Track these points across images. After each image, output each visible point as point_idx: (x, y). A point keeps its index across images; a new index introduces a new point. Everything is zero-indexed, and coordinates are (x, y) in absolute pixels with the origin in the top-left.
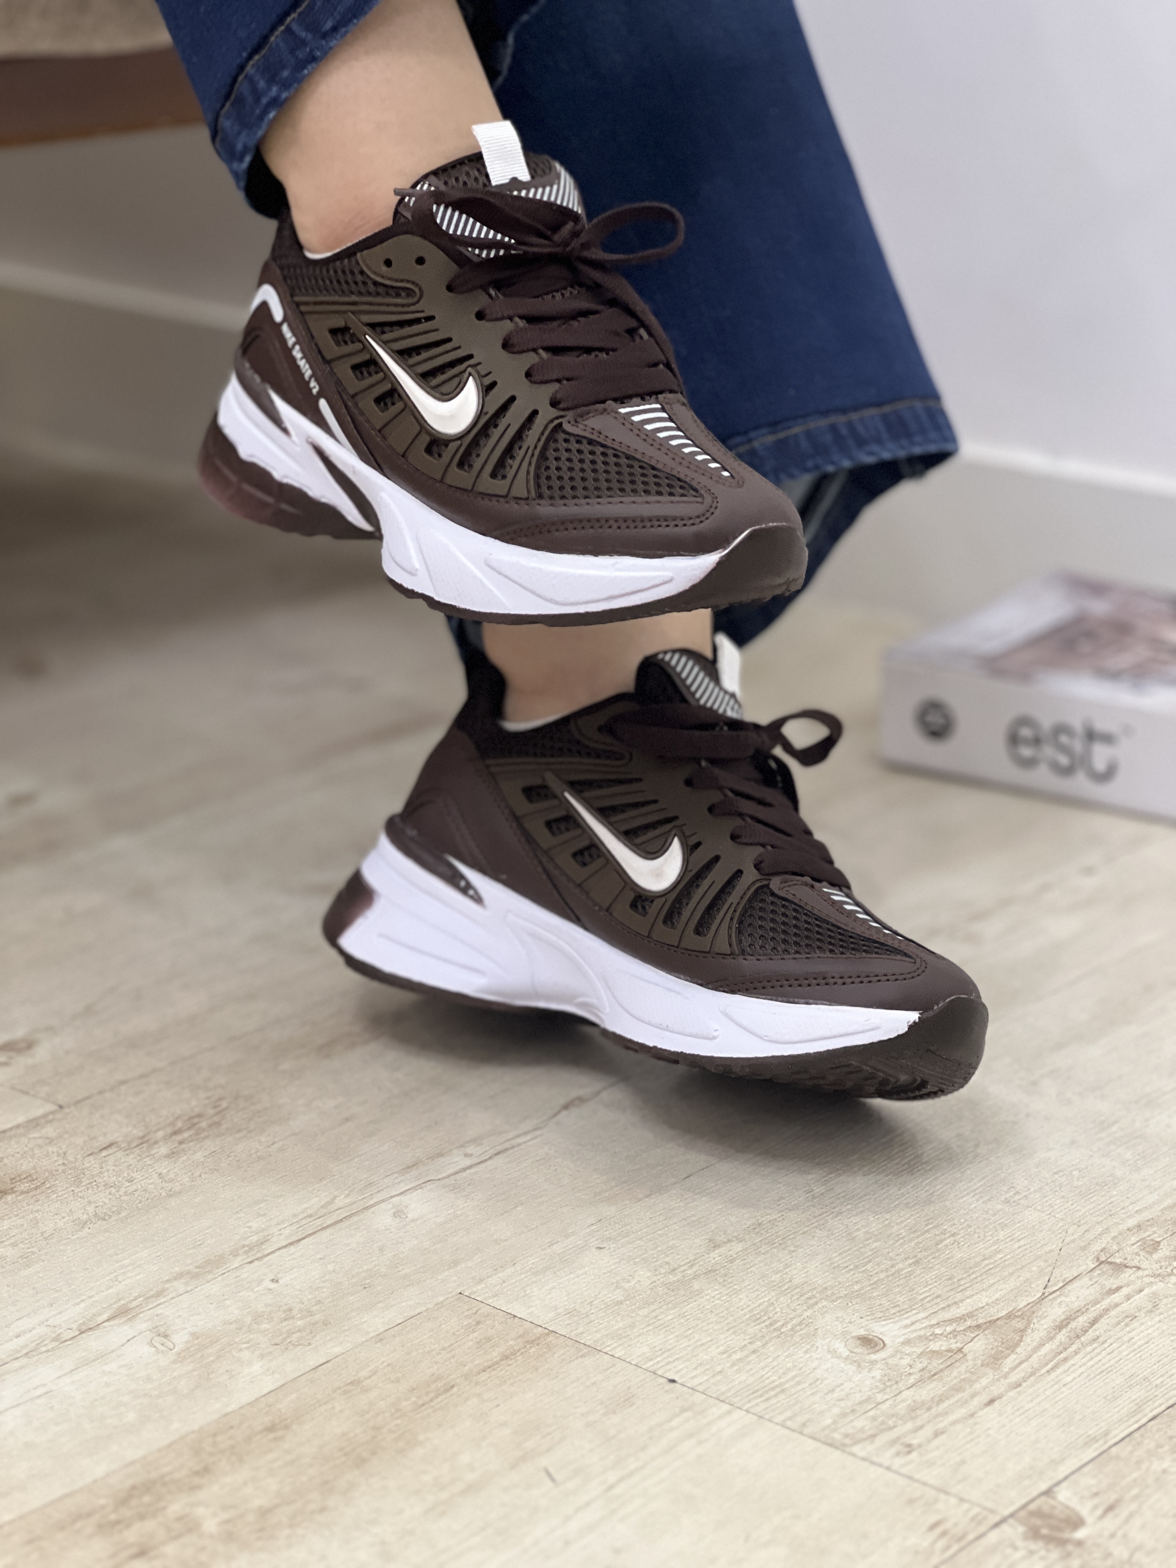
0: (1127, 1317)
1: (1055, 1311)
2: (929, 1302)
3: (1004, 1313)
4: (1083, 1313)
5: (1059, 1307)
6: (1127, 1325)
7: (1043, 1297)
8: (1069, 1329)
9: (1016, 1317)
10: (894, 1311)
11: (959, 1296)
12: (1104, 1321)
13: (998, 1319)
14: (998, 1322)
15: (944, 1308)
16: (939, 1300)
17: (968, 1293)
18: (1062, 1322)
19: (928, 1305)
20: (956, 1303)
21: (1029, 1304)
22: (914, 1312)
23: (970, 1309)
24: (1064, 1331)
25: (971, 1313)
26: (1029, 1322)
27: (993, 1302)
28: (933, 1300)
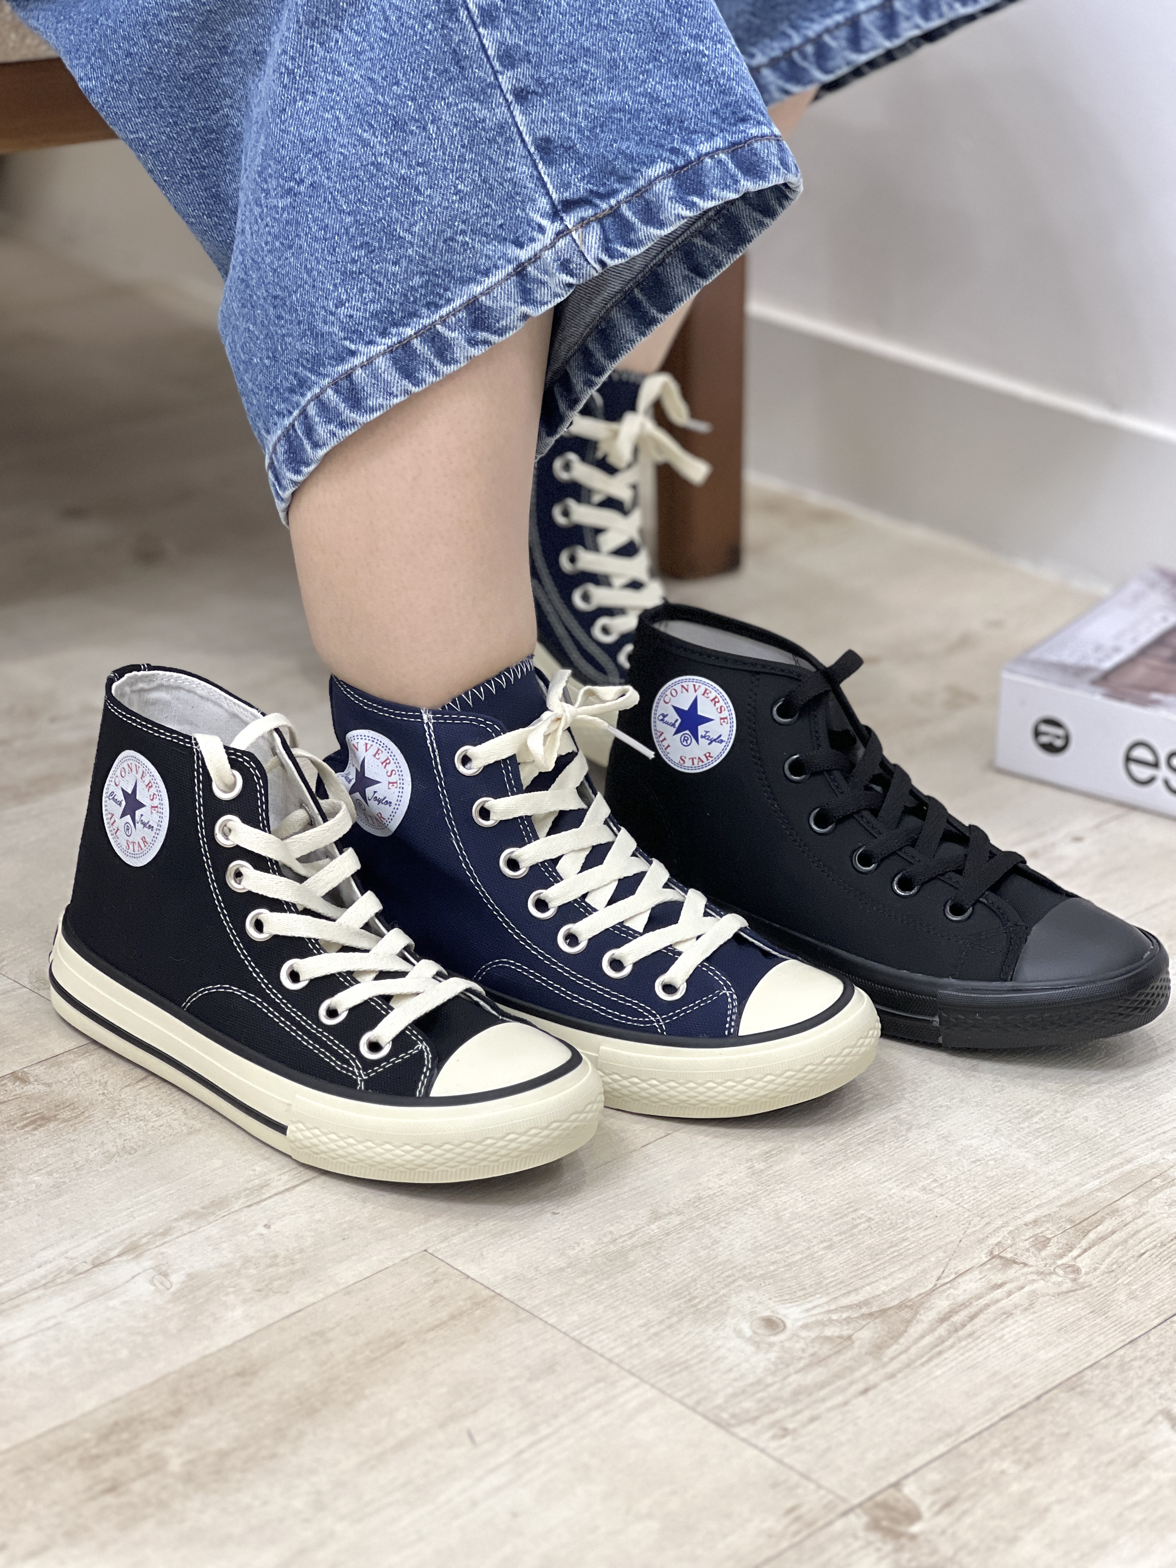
0: (1004, 1313)
1: (941, 1304)
2: (833, 1287)
3: (896, 1302)
4: (966, 1307)
5: (947, 1300)
6: (1002, 1322)
7: (933, 1290)
8: (950, 1323)
9: (906, 1307)
10: (800, 1294)
11: (860, 1283)
12: (982, 1316)
13: (890, 1308)
14: (889, 1312)
15: (845, 1294)
16: (842, 1285)
17: (867, 1281)
18: (946, 1314)
19: (831, 1290)
20: (856, 1290)
21: (920, 1295)
22: (818, 1296)
23: (867, 1296)
24: (945, 1325)
25: (867, 1300)
26: (917, 1313)
27: (889, 1291)
28: (836, 1285)
